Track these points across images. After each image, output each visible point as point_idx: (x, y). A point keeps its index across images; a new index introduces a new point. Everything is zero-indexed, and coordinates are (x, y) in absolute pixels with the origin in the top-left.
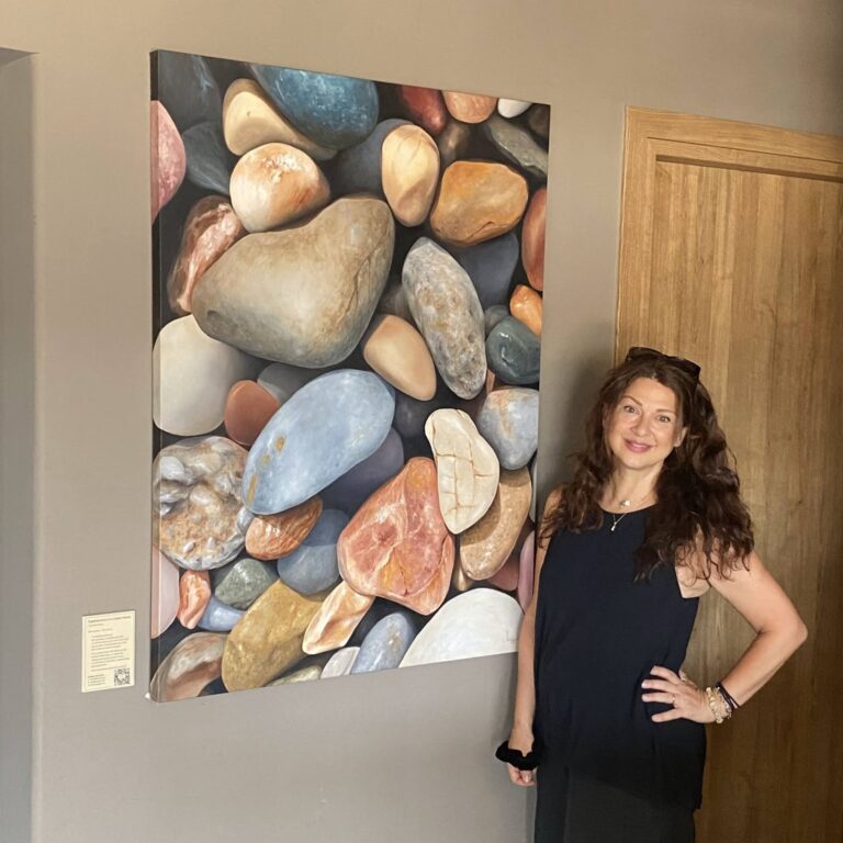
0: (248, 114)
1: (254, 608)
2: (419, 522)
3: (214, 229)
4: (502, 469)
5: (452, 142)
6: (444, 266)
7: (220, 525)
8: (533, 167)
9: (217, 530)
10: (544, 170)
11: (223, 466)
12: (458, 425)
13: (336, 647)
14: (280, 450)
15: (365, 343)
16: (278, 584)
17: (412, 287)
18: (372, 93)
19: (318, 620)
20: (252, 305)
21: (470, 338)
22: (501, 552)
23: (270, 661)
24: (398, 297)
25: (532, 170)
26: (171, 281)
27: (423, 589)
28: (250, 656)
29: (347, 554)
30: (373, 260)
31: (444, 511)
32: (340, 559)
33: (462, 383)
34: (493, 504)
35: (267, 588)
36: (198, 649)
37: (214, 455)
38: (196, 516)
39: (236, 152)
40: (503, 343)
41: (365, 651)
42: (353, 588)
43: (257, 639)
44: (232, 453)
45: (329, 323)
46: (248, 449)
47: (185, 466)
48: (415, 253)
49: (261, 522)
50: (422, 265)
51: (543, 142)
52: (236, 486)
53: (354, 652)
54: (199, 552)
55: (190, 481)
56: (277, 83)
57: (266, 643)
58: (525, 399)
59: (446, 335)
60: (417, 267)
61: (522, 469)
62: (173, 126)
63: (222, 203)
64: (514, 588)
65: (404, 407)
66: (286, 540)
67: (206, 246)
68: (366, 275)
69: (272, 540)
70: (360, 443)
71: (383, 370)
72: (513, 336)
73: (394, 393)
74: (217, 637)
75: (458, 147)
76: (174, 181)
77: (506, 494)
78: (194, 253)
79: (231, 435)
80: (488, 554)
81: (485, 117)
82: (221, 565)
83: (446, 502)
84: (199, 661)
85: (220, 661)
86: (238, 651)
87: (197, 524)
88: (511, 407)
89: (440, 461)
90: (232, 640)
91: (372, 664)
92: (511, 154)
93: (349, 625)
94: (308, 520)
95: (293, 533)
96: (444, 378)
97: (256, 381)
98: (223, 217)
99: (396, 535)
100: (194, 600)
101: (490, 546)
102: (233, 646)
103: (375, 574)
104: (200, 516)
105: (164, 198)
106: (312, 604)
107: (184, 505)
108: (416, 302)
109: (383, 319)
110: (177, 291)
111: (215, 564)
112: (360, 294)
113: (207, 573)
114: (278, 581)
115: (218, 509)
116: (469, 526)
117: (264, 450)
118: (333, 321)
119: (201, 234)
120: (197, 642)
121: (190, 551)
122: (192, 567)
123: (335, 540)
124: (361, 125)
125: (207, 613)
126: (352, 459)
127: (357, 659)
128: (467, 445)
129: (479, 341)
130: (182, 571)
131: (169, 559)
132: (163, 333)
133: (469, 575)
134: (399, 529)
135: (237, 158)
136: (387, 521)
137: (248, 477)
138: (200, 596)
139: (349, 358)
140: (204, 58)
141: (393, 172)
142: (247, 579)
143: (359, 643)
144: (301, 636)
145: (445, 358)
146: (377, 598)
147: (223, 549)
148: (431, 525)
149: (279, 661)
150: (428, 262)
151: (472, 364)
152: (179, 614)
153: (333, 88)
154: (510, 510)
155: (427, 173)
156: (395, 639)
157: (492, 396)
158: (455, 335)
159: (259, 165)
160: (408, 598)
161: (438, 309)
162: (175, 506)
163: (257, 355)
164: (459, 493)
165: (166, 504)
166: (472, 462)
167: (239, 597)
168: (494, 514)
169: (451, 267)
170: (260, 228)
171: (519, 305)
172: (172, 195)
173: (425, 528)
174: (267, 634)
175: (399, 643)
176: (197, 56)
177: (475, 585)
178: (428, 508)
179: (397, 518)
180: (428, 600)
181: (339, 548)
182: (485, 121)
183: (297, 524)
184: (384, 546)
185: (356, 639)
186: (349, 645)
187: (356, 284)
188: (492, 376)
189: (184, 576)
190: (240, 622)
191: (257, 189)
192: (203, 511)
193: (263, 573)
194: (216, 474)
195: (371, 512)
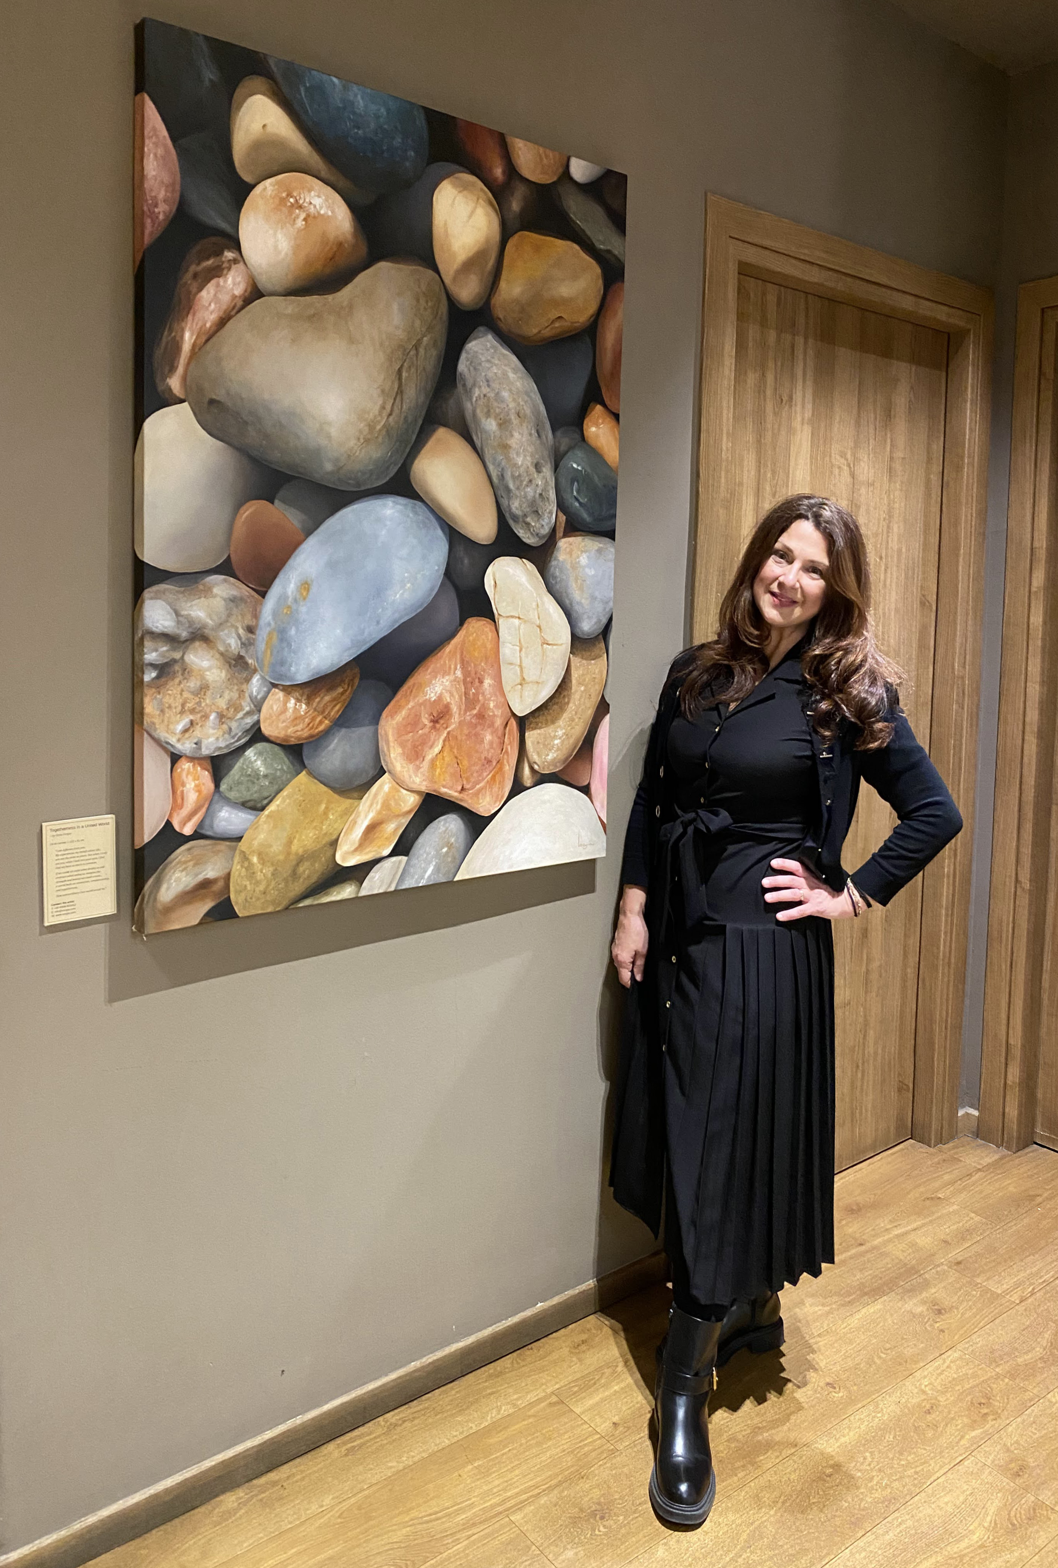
0: (264, 126)
1: (272, 807)
2: (478, 700)
3: (218, 285)
4: (575, 638)
5: (516, 206)
6: (507, 368)
7: (227, 695)
8: (609, 251)
9: (222, 703)
10: (621, 258)
11: (229, 615)
12: (523, 579)
13: (378, 856)
14: (304, 599)
15: (412, 463)
16: (303, 776)
17: (468, 392)
18: (421, 121)
19: (355, 822)
20: (266, 396)
21: (538, 467)
22: (572, 741)
23: (294, 874)
24: (452, 402)
25: (608, 256)
26: (159, 353)
27: (481, 785)
28: (268, 871)
29: (391, 738)
30: (422, 351)
31: (507, 688)
32: (382, 744)
33: (528, 524)
34: (564, 678)
35: (289, 781)
36: (199, 862)
37: (218, 599)
38: (193, 684)
39: (248, 178)
40: (576, 477)
41: (414, 861)
42: (399, 783)
43: (277, 848)
44: (242, 599)
45: (366, 429)
46: (263, 595)
47: (177, 614)
48: (473, 346)
49: (280, 695)
50: (480, 364)
51: (619, 222)
52: (247, 644)
53: (400, 862)
54: (198, 733)
55: (184, 634)
56: (302, 89)
57: (289, 854)
58: (599, 551)
59: (508, 459)
60: (475, 366)
61: (597, 637)
62: (164, 132)
63: (229, 249)
64: (586, 783)
65: (460, 551)
66: (313, 719)
67: (207, 308)
68: (413, 370)
69: (296, 719)
70: (406, 595)
71: (433, 500)
72: (589, 470)
73: (447, 530)
74: (223, 846)
75: (523, 210)
76: (163, 210)
77: (577, 668)
78: (190, 317)
79: (239, 574)
80: (557, 742)
81: (555, 179)
82: (226, 751)
83: (509, 676)
84: (201, 877)
85: (228, 877)
86: (251, 864)
87: (193, 693)
88: (584, 560)
89: (501, 622)
90: (243, 849)
91: (422, 878)
92: (584, 231)
93: (393, 830)
94: (342, 694)
95: (323, 712)
96: (507, 515)
97: (273, 503)
98: (229, 269)
99: (451, 715)
100: (192, 798)
101: (560, 733)
102: (245, 858)
103: (426, 765)
104: (198, 683)
105: (152, 233)
106: (346, 803)
107: (177, 667)
108: (474, 411)
109: (434, 431)
110: (167, 369)
111: (220, 748)
112: (405, 397)
113: (209, 761)
114: (304, 772)
115: (223, 674)
116: (534, 708)
117: (283, 598)
118: (371, 427)
119: (200, 289)
120: (196, 852)
121: (186, 731)
122: (188, 753)
123: (376, 720)
124: (407, 164)
125: (210, 813)
126: (397, 615)
127: (404, 869)
128: (534, 604)
129: (547, 471)
130: (175, 758)
131: (157, 741)
132: (149, 425)
133: (536, 767)
134: (454, 709)
135: (249, 188)
136: (440, 698)
137: (262, 634)
138: (199, 792)
139: (391, 479)
140: (206, 38)
141: (447, 234)
142: (263, 770)
143: (406, 853)
144: (334, 844)
145: (508, 490)
146: (428, 795)
147: (230, 729)
148: (492, 705)
149: (305, 876)
150: (488, 361)
151: (539, 501)
152: (171, 815)
153: (373, 107)
154: (582, 688)
155: (487, 241)
156: (450, 846)
157: (563, 544)
158: (519, 461)
159: (277, 201)
160: (463, 796)
161: (500, 425)
162: (164, 670)
163: (273, 466)
164: (524, 665)
165: (153, 666)
166: (539, 627)
167: (252, 793)
168: (566, 693)
169: (515, 370)
170: (278, 288)
171: (593, 429)
172: (160, 229)
173: (485, 707)
174: (290, 842)
175: (453, 850)
176: (197, 34)
177: (542, 779)
178: (488, 682)
179: (452, 695)
180: (488, 799)
181: (381, 731)
182: (554, 183)
183: (327, 698)
184: (438, 730)
185: (403, 847)
186: (393, 854)
187: (400, 379)
188: (563, 518)
189: (177, 765)
190: (254, 826)
191: (275, 234)
192: (203, 677)
193: (283, 763)
194: (220, 625)
195: (420, 687)
